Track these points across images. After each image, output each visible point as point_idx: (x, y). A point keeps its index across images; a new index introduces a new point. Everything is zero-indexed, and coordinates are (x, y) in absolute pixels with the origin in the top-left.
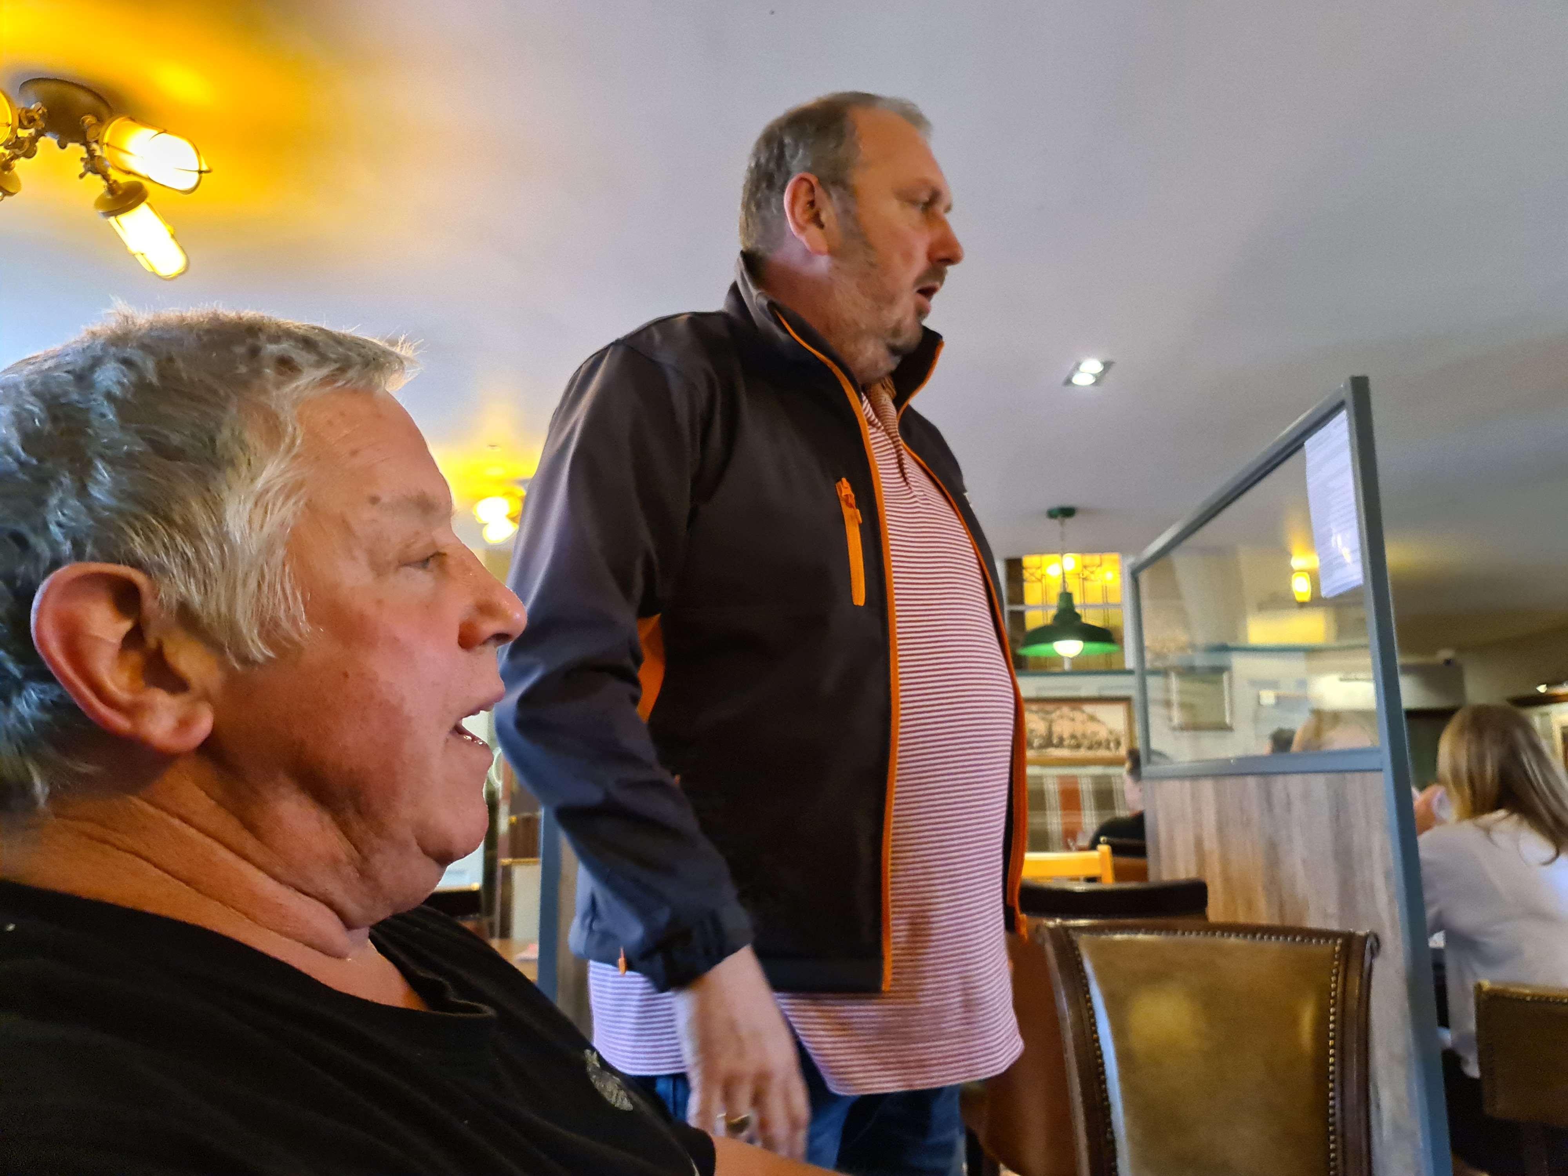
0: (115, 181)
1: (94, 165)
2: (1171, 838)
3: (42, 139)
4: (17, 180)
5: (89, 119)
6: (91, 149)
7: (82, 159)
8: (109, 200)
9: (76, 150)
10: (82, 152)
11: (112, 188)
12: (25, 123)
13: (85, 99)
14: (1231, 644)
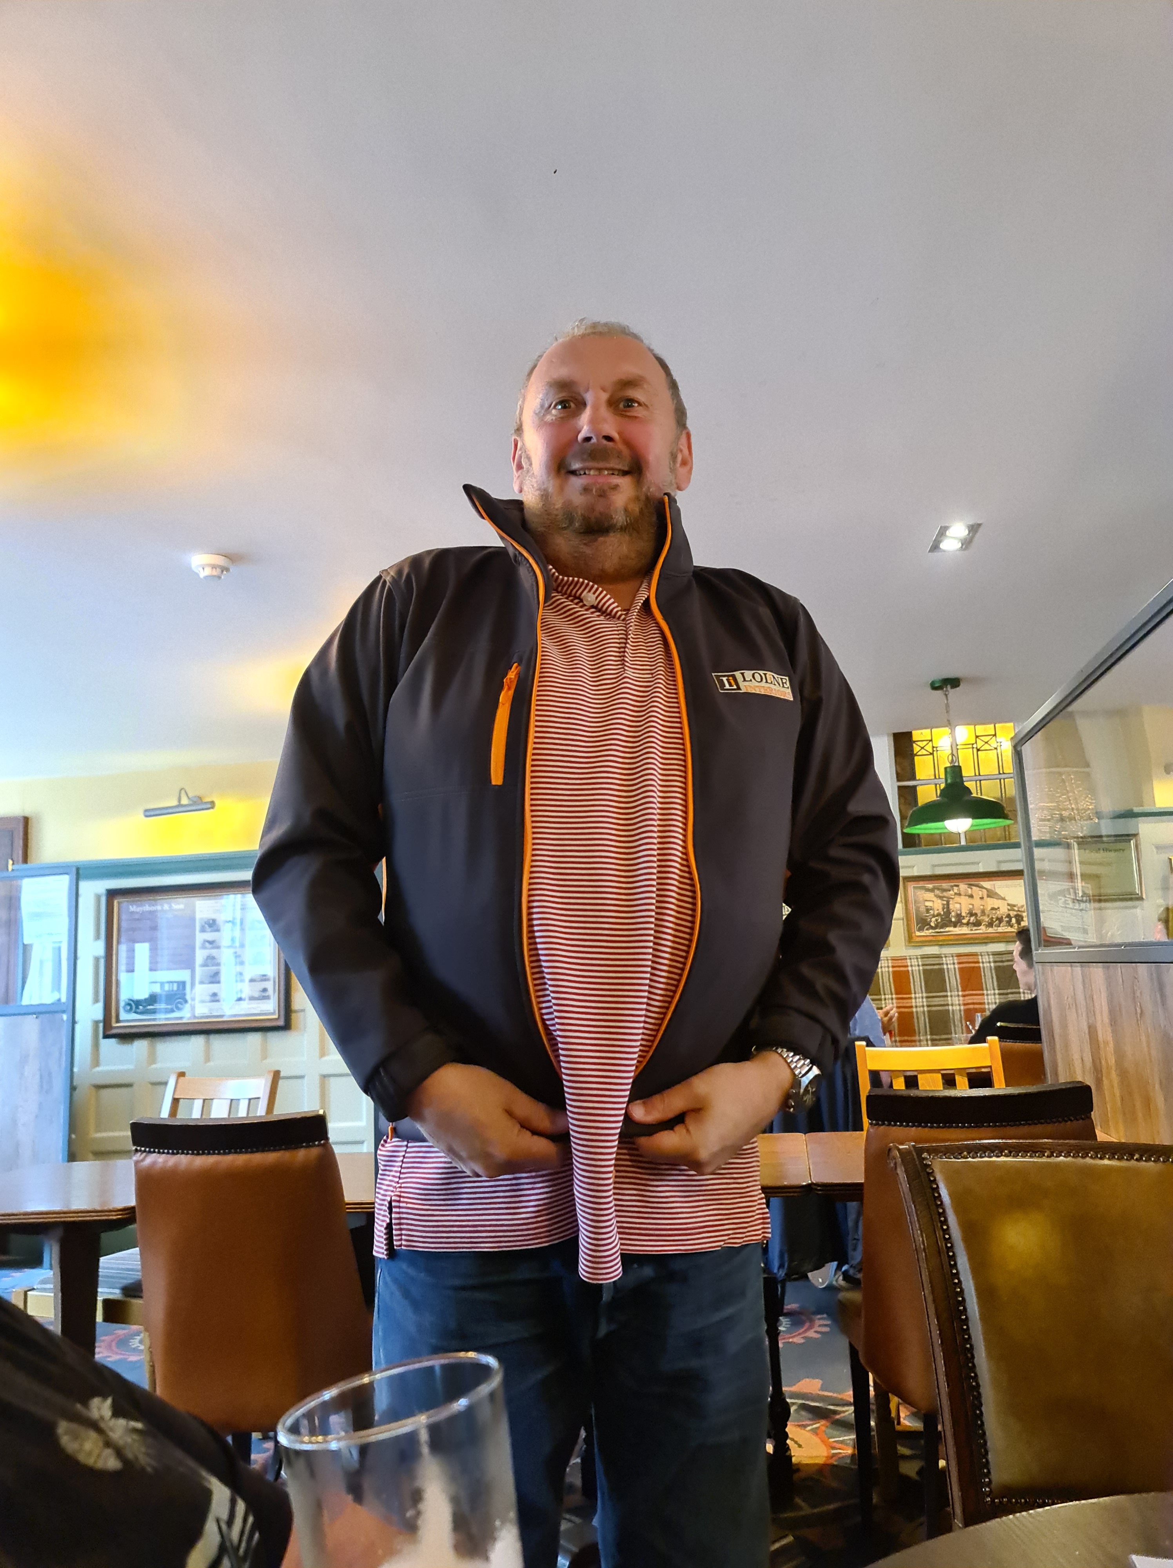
2: (1064, 1026)
14: (1136, 810)
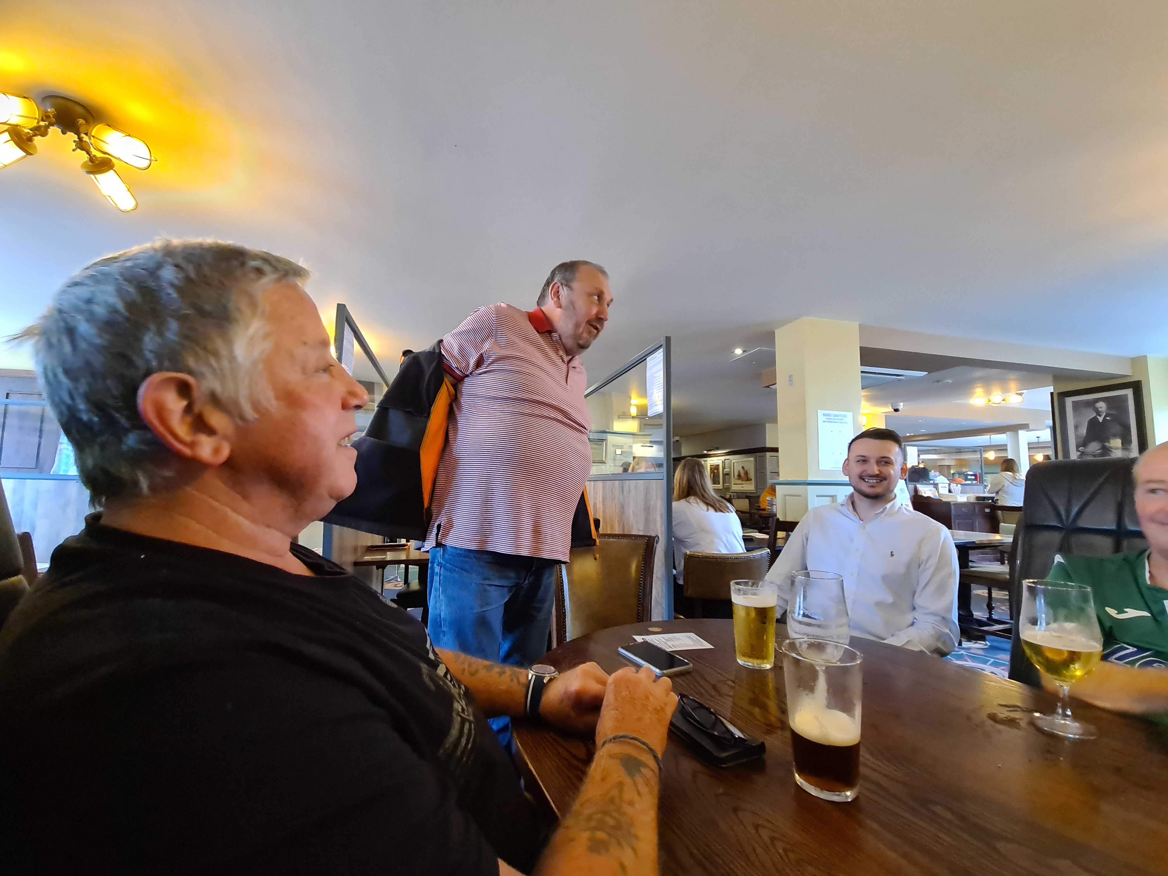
0: (95, 156)
1: (81, 145)
3: (51, 127)
4: (35, 147)
5: (81, 121)
6: (81, 136)
7: (75, 141)
8: (90, 165)
9: (72, 136)
10: (75, 137)
11: (92, 159)
12: (44, 118)
13: (79, 110)
14: (607, 430)
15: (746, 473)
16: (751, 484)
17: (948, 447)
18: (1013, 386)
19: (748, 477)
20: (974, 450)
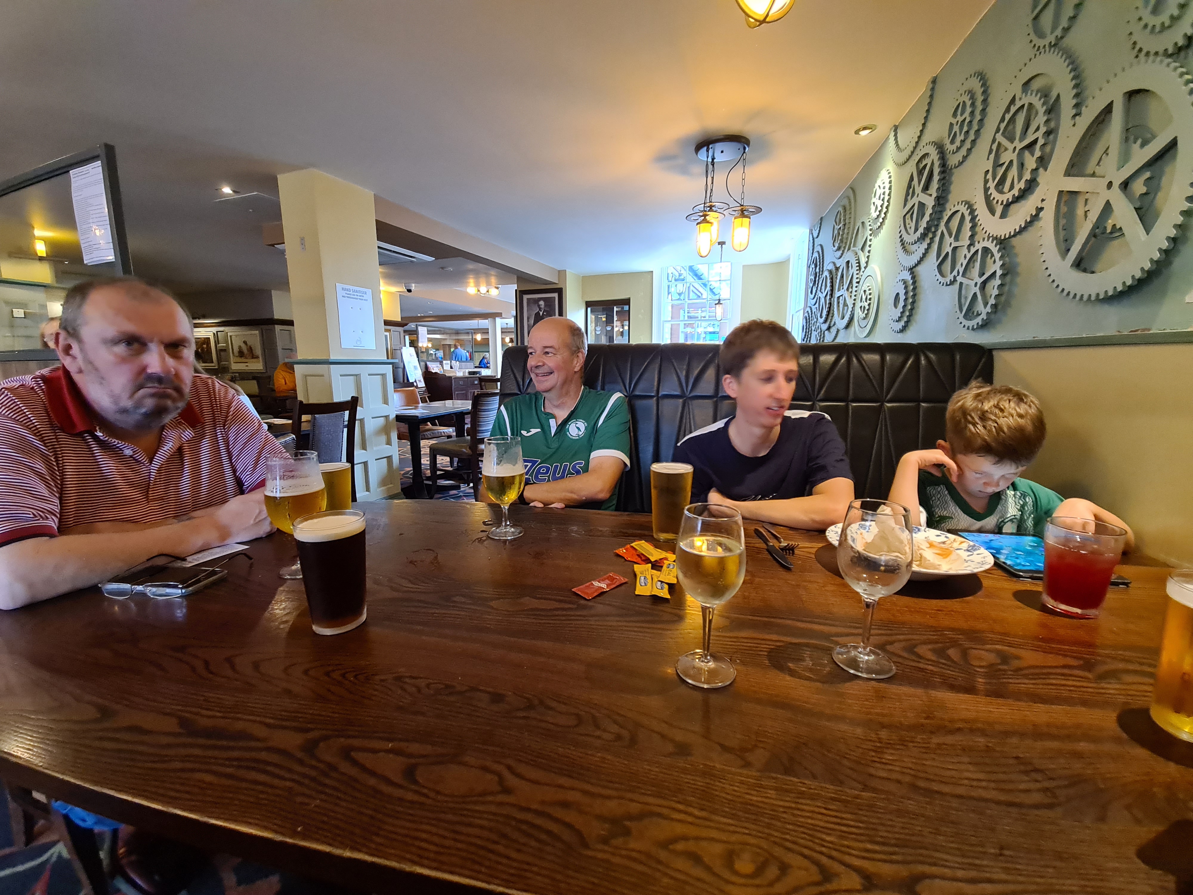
15: (250, 349)
16: (259, 362)
17: (450, 329)
18: (493, 280)
19: (253, 355)
20: (467, 332)
